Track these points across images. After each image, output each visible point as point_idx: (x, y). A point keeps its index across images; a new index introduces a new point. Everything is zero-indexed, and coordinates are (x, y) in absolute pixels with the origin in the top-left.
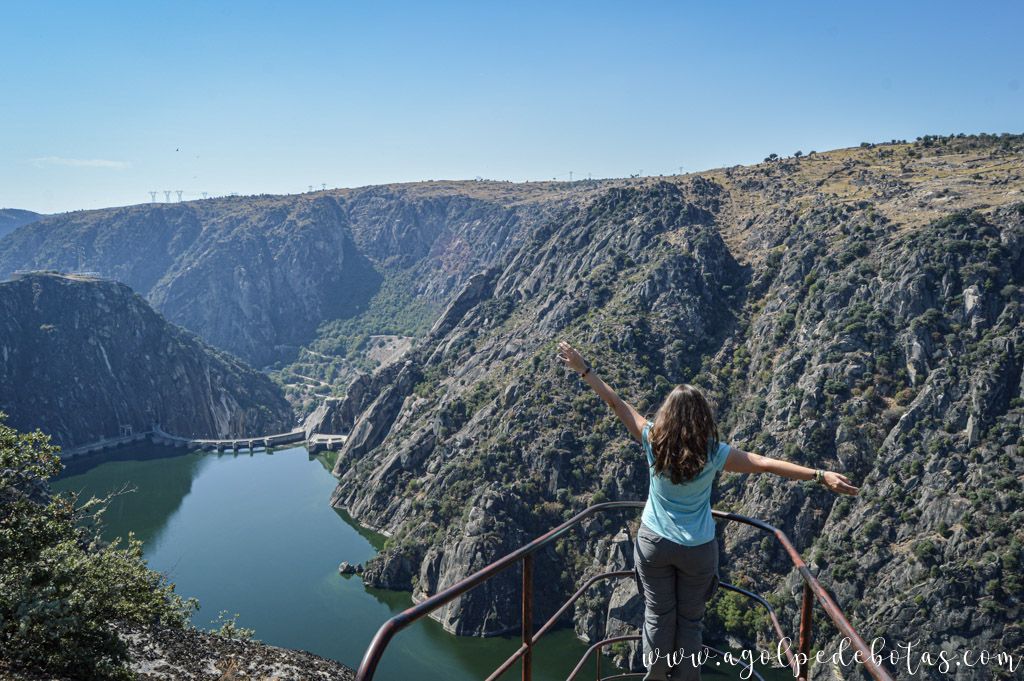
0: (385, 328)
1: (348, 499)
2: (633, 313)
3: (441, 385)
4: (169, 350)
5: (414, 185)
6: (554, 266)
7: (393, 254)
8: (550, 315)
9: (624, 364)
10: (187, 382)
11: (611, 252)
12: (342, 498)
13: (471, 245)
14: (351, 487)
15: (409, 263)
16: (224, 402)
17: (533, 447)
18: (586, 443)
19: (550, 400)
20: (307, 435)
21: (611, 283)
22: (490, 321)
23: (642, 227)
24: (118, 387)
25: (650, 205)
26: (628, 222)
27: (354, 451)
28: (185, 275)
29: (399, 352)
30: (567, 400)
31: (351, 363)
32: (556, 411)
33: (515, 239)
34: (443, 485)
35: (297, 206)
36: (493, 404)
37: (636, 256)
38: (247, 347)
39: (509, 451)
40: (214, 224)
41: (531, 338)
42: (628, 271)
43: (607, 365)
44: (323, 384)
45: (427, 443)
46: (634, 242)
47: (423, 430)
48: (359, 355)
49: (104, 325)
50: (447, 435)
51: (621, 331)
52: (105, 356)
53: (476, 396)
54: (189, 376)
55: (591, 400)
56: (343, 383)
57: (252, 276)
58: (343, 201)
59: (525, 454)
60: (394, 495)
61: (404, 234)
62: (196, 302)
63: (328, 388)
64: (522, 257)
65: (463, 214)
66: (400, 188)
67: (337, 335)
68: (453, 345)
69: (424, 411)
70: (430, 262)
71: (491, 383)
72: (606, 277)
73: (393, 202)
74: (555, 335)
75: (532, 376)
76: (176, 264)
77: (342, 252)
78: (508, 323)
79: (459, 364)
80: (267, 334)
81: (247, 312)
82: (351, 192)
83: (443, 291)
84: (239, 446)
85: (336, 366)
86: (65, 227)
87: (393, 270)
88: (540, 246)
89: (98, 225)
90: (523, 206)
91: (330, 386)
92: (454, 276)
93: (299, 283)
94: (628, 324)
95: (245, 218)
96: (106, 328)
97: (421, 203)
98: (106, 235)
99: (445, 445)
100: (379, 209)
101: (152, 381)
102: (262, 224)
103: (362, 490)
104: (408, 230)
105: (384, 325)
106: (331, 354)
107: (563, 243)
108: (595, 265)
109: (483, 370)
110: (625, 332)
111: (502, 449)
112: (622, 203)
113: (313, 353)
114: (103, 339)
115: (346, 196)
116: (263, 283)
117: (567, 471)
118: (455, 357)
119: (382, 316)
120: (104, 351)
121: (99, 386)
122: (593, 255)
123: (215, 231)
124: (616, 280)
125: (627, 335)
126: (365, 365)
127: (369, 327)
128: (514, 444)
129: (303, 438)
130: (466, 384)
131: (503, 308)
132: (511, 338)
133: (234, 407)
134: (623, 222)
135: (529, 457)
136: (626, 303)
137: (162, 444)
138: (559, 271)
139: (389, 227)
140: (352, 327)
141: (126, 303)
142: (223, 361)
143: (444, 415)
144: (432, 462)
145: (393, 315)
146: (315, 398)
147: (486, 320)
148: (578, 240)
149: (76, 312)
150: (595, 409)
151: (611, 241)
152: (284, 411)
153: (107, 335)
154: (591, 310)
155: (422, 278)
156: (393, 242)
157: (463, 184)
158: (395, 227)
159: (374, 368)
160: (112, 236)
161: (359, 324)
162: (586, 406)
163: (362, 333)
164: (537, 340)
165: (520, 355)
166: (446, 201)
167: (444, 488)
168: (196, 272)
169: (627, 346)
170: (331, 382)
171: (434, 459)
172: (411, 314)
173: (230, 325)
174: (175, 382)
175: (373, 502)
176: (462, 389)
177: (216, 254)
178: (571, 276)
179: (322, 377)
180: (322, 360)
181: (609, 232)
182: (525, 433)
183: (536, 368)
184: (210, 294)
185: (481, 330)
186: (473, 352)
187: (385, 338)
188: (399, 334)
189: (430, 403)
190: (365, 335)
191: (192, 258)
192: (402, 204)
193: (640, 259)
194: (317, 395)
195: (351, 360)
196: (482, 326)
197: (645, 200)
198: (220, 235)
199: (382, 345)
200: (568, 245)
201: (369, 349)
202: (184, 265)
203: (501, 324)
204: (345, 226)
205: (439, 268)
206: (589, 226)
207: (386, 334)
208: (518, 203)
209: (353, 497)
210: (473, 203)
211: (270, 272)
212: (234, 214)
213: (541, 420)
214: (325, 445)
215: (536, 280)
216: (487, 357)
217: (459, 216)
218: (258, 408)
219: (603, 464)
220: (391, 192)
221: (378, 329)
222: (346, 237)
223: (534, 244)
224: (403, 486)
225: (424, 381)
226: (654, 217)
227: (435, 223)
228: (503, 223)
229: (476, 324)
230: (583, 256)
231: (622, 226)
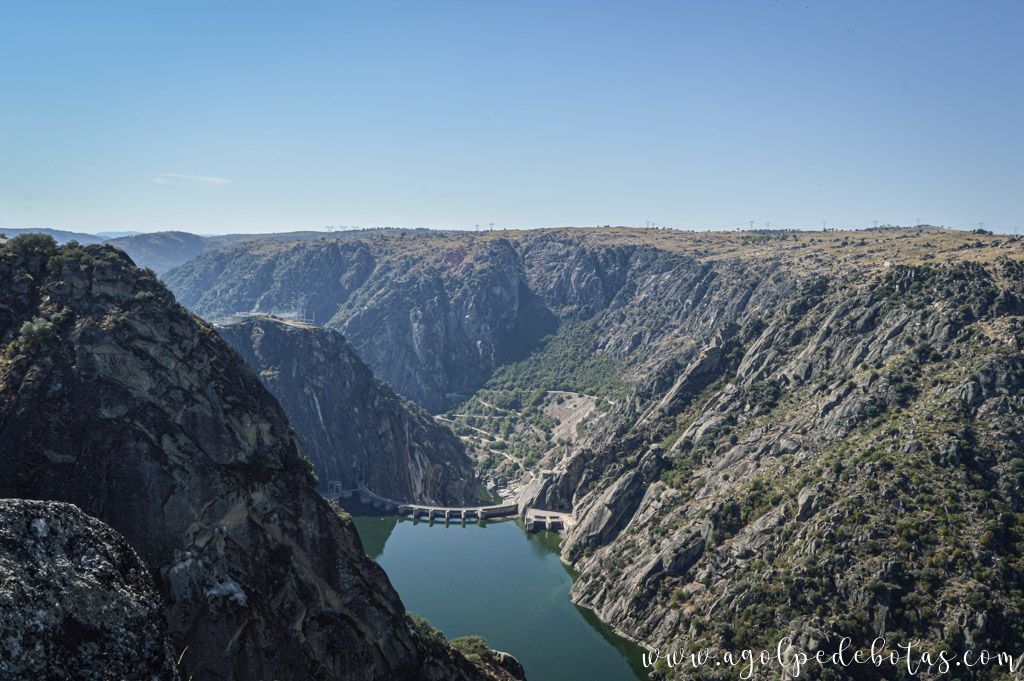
0: (564, 383)
1: (598, 597)
2: (956, 420)
3: (695, 475)
4: (376, 403)
5: (593, 230)
6: (829, 351)
7: (571, 304)
8: (838, 410)
9: (953, 483)
10: (392, 438)
11: (910, 342)
12: (587, 596)
13: (660, 299)
14: (596, 585)
15: (590, 314)
16: (417, 458)
17: (851, 576)
18: (918, 579)
19: (865, 520)
20: (520, 510)
21: (914, 380)
22: (752, 408)
23: (949, 316)
24: (329, 441)
25: (954, 288)
26: (928, 308)
27: (588, 538)
28: (362, 314)
29: (581, 411)
30: (888, 521)
31: (528, 419)
32: (876, 535)
33: (715, 298)
34: (732, 606)
35: (474, 248)
36: (780, 510)
37: (944, 348)
38: (419, 392)
39: (821, 577)
40: (388, 262)
41: (815, 436)
42: (935, 366)
43: (930, 482)
44: (498, 439)
45: (694, 547)
46: (939, 333)
47: (689, 531)
48: (536, 411)
49: (319, 374)
50: (720, 541)
51: (944, 443)
52: (318, 407)
53: (752, 499)
54: (393, 432)
55: (918, 525)
56: (519, 440)
57: (427, 321)
58: (517, 244)
59: (839, 583)
60: (656, 603)
61: (584, 284)
62: (371, 343)
63: (504, 443)
64: (774, 332)
65: (648, 266)
66: (580, 234)
67: (511, 388)
68: (707, 431)
69: (677, 504)
70: (612, 315)
71: (768, 484)
72: (907, 372)
73: (572, 248)
74: (846, 435)
75: (834, 486)
76: (350, 301)
77: (518, 300)
78: (775, 412)
79: (718, 454)
80: (439, 380)
81: (422, 358)
82: (526, 235)
83: (627, 348)
84: (436, 515)
85: (511, 420)
86: (243, 257)
87: (570, 321)
88: (796, 321)
89: (276, 258)
90: (721, 261)
91: (506, 442)
92: (641, 333)
93: (474, 330)
94: (951, 433)
95: (421, 258)
96: (321, 378)
97: (603, 251)
98: (284, 268)
99: (718, 553)
100: (556, 255)
101: (360, 435)
102: (438, 266)
103: (614, 591)
104: (588, 280)
105: (562, 380)
106: (505, 407)
107: (839, 325)
108: (887, 355)
109: (752, 466)
110: (950, 443)
111: (812, 573)
112: (916, 284)
113: (486, 405)
114: (316, 389)
115: (520, 238)
116: (438, 327)
117: (898, 611)
118: (712, 446)
119: (559, 370)
120: (317, 402)
121: (311, 438)
122: (885, 343)
123: (390, 269)
124: (920, 376)
125: (953, 448)
126: (543, 421)
127: (546, 381)
128: (826, 569)
129: (516, 512)
130: (731, 479)
131: (768, 393)
132: (785, 431)
133: (425, 464)
134: (922, 307)
135: (846, 588)
136: (942, 406)
137: (371, 504)
138: (836, 357)
139: (568, 276)
140: (528, 379)
141: (339, 352)
142: (411, 412)
143: (715, 518)
144: (700, 570)
145: (572, 371)
146: (490, 454)
147: (748, 406)
148: (860, 323)
149: (294, 360)
150: (925, 536)
151: (908, 328)
152: (466, 468)
153: (320, 385)
154: (892, 409)
155: (602, 331)
156: (573, 291)
157: (645, 231)
158: (574, 277)
159: (553, 427)
160: (290, 270)
161: (535, 376)
162: (913, 531)
163: (538, 386)
164: (823, 439)
165: (801, 455)
166: (630, 250)
167: (734, 609)
168: (372, 312)
169: (953, 460)
170: (506, 438)
171: (703, 566)
172: (592, 370)
173: (403, 368)
174: (381, 436)
175: (630, 606)
176: (725, 486)
177: (393, 295)
178: (855, 364)
179: (497, 431)
180: (496, 413)
181: (904, 317)
182: (837, 556)
183: (838, 477)
184: (384, 335)
185: (742, 419)
186: (734, 441)
187: (564, 395)
188: (580, 391)
189: (684, 495)
190: (542, 390)
191: (366, 296)
192: (583, 252)
193: (950, 353)
194: (493, 451)
195: (528, 415)
196: (743, 413)
197: (947, 282)
198: (396, 275)
199: (561, 401)
200: (847, 328)
201: (547, 405)
202: (358, 303)
203: (768, 412)
204: (519, 271)
205: (621, 322)
206: (875, 306)
207: (564, 390)
208: (715, 258)
209: (603, 598)
210: (660, 255)
211: (445, 316)
212: (410, 254)
213: (857, 543)
214: (544, 523)
215: (807, 365)
216: (755, 450)
217: (644, 268)
218: (444, 465)
219: (944, 607)
220: (570, 238)
221: (555, 384)
222: (521, 282)
223: (789, 320)
224: (666, 594)
225: (672, 469)
226: (960, 303)
227: (618, 274)
228: (697, 279)
229: (735, 410)
230: (870, 342)
231: (921, 311)
